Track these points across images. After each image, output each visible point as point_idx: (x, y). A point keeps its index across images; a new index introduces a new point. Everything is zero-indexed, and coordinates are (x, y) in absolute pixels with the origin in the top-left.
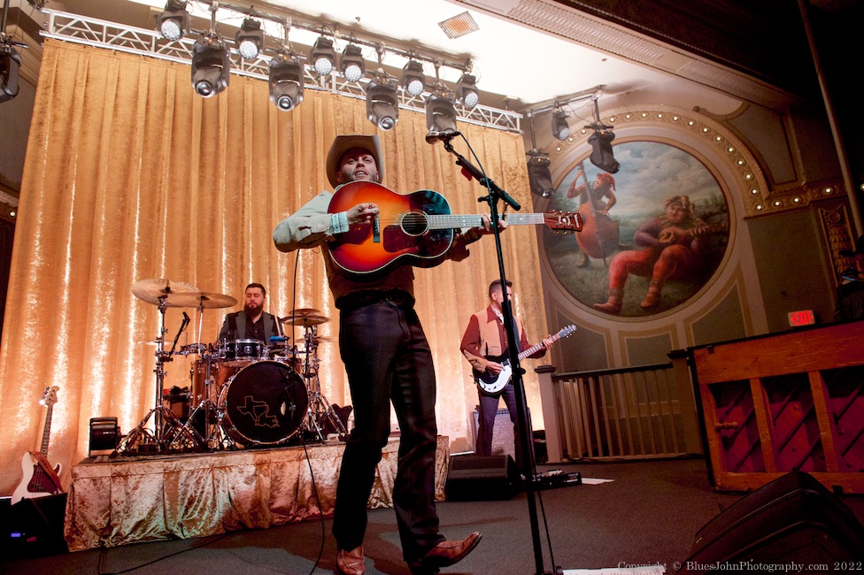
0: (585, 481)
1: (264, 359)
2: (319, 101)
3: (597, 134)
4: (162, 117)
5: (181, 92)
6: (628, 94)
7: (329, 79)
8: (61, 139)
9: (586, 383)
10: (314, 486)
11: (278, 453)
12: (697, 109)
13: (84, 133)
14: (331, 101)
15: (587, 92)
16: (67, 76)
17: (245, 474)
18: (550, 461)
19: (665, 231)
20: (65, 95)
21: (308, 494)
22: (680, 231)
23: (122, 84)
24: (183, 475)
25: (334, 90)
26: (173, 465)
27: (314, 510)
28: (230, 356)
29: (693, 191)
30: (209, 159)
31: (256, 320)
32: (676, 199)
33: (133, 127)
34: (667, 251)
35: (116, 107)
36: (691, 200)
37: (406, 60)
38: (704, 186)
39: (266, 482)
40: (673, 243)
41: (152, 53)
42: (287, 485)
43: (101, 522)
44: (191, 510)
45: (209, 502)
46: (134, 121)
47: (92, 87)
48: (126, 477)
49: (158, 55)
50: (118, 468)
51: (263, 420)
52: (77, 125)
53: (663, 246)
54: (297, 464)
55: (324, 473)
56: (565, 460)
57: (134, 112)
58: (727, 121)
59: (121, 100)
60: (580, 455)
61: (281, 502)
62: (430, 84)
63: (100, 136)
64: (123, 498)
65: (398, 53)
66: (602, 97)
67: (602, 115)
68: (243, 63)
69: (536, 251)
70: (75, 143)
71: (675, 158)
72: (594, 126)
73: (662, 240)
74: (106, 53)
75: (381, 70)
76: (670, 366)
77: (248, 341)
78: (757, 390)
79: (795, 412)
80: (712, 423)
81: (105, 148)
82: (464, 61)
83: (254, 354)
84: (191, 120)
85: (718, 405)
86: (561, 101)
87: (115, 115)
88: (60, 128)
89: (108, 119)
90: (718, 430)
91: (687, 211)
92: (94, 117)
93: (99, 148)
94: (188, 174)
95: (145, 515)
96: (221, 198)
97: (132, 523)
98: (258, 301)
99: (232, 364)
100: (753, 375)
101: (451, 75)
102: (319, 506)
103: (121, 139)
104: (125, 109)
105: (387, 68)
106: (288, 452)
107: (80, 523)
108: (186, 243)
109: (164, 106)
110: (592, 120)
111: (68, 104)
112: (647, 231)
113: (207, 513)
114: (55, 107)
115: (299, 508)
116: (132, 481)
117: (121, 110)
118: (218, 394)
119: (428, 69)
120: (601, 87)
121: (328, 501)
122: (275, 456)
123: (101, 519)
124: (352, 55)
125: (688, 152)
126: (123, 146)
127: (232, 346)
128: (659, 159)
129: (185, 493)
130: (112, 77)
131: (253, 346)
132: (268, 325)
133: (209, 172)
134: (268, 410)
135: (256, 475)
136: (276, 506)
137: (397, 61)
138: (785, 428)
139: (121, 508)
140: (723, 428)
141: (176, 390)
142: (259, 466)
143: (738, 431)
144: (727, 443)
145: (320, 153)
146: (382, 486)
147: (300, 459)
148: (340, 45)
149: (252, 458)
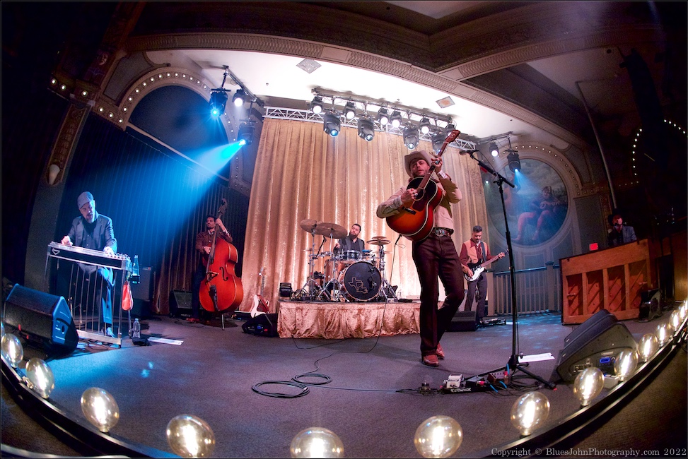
1: (361, 260)
2: (380, 136)
3: (511, 154)
4: (310, 146)
5: (318, 134)
6: (522, 137)
7: (384, 126)
8: (268, 159)
9: (504, 278)
10: (384, 322)
11: (368, 305)
12: (552, 146)
13: (277, 156)
14: (386, 137)
15: (505, 134)
16: (272, 132)
17: (353, 314)
18: (489, 315)
19: (542, 203)
20: (271, 141)
21: (381, 325)
22: (548, 203)
23: (294, 134)
24: (326, 311)
25: (387, 131)
26: (321, 307)
27: (383, 332)
28: (345, 258)
29: (553, 184)
30: (330, 165)
31: (355, 241)
32: (547, 187)
33: (298, 152)
34: (544, 213)
35: (291, 143)
36: (553, 188)
37: (421, 117)
38: (558, 182)
39: (363, 318)
40: (546, 209)
41: (306, 120)
42: (372, 320)
43: (292, 327)
44: (329, 327)
45: (337, 325)
46: (298, 149)
47: (281, 136)
48: (302, 310)
49: (308, 120)
50: (299, 305)
51: (360, 289)
52: (275, 153)
53: (542, 211)
54: (377, 311)
55: (389, 316)
56: (496, 315)
57: (298, 145)
58: (563, 152)
59: (293, 141)
60: (503, 312)
61: (369, 327)
62: (433, 129)
63: (284, 156)
64: (301, 318)
65: (417, 114)
66: (512, 137)
67: (512, 145)
68: (345, 121)
69: (485, 211)
70: (274, 161)
71: (545, 167)
72: (508, 151)
73: (541, 208)
74: (287, 121)
75: (409, 122)
76: (546, 269)
77: (353, 251)
78: (584, 277)
79: (596, 287)
80: (566, 293)
81: (286, 162)
82: (448, 118)
83: (356, 258)
84: (322, 147)
85: (569, 286)
86: (493, 138)
87: (290, 147)
88: (268, 154)
89: (288, 149)
90: (568, 297)
91: (551, 193)
92: (282, 149)
93: (283, 162)
94: (321, 172)
95: (310, 327)
96: (336, 183)
97: (305, 329)
98: (356, 232)
99: (345, 262)
100: (584, 272)
101: (443, 124)
102: (386, 330)
103: (293, 158)
104: (294, 144)
105: (412, 121)
106: (373, 305)
107: (284, 326)
108: (320, 204)
109: (311, 142)
110: (508, 147)
111: (272, 144)
112: (534, 203)
113: (336, 329)
114: (266, 145)
115: (377, 331)
116: (304, 312)
117: (293, 145)
118: (338, 276)
119: (432, 121)
120: (510, 133)
121: (390, 329)
122: (367, 306)
123: (292, 326)
124: (396, 115)
125: (550, 166)
126: (293, 160)
127: (346, 253)
128: (538, 168)
129: (326, 319)
130: (289, 131)
131: (356, 254)
132: (361, 244)
133: (330, 170)
134: (362, 285)
135: (358, 314)
136: (367, 329)
137: (417, 118)
138: (592, 294)
139: (300, 322)
140: (570, 296)
141: (316, 273)
142: (360, 310)
143: (575, 296)
144: (570, 303)
145: (381, 160)
146: (416, 324)
147: (378, 309)
148: (390, 111)
149: (356, 306)
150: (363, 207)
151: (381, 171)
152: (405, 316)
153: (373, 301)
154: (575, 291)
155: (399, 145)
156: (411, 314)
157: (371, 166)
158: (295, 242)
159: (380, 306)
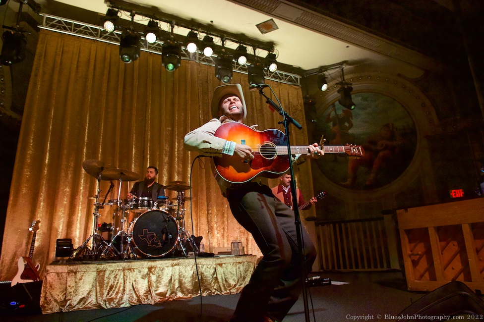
0: (333, 283)
1: (155, 208)
2: (189, 66)
3: (343, 88)
4: (103, 73)
5: (113, 60)
6: (359, 66)
7: (195, 54)
8: (47, 84)
9: (334, 227)
10: (180, 282)
11: (161, 262)
12: (399, 75)
13: (60, 81)
14: (195, 67)
15: (338, 64)
16: (51, 50)
17: (142, 273)
18: (313, 271)
19: (380, 143)
20: (50, 60)
21: (177, 285)
22: (389, 143)
23: (81, 55)
24: (107, 273)
25: (197, 61)
26: (102, 267)
27: (180, 295)
28: (136, 206)
29: (396, 120)
30: (128, 97)
31: (150, 186)
32: (387, 125)
33: (86, 78)
34: (381, 154)
35: (77, 67)
36: (395, 125)
37: (237, 45)
38: (403, 118)
39: (154, 278)
40: (385, 149)
41: (98, 38)
42: (165, 280)
43: (61, 297)
44: (111, 293)
45: (121, 288)
46: (87, 75)
47: (65, 56)
48: (75, 273)
49: (101, 39)
50: (71, 268)
51: (153, 243)
52: (56, 77)
53: (379, 151)
54: (171, 268)
55: (186, 274)
56: (322, 271)
57: (87, 70)
58: (415, 82)
59: (80, 64)
60: (330, 268)
61: (161, 290)
62: (251, 59)
63: (68, 82)
64: (73, 284)
65: (233, 41)
66: (346, 68)
67: (346, 77)
70: (54, 87)
71: (387, 102)
72: (341, 83)
73: (378, 148)
74: (73, 38)
75: (223, 50)
77: (146, 198)
78: (432, 234)
79: (453, 247)
80: (406, 251)
81: (70, 89)
82: (269, 46)
83: (149, 206)
85: (410, 242)
86: (323, 69)
87: (77, 71)
88: (47, 78)
89: (73, 74)
90: (410, 256)
91: (392, 131)
92: (65, 73)
93: (67, 89)
94: (116, 105)
95: (85, 295)
96: (133, 119)
97: (78, 299)
98: (152, 175)
99: (136, 211)
100: (430, 225)
101: (262, 53)
102: (182, 292)
103: (80, 85)
104: (82, 69)
105: (227, 49)
106: (166, 262)
107: (49, 298)
109: (104, 67)
110: (340, 80)
111: (51, 65)
112: (370, 142)
113: (120, 295)
114: (44, 67)
115: (172, 293)
116: (79, 275)
117: (80, 69)
118: (127, 228)
119: (250, 50)
120: (345, 62)
121: (188, 290)
122: (159, 264)
124: (208, 42)
125: (394, 99)
126: (81, 88)
127: (137, 201)
128: (377, 102)
129: (108, 283)
130: (76, 51)
131: (149, 201)
133: (127, 104)
134: (156, 238)
135: (148, 274)
136: (159, 291)
137: (232, 45)
138: (448, 255)
139: (72, 290)
140: (413, 254)
141: (105, 225)
142: (150, 269)
143: (421, 256)
144: (415, 263)
145: (189, 95)
146: (218, 283)
147: (172, 266)
148: (201, 36)
149: (146, 264)
150: (166, 147)
151: (189, 107)
152: (206, 274)
153: (168, 257)
154: (420, 248)
155: (210, 77)
156: (213, 271)
157: (176, 101)
158: (82, 188)
159: (175, 262)
